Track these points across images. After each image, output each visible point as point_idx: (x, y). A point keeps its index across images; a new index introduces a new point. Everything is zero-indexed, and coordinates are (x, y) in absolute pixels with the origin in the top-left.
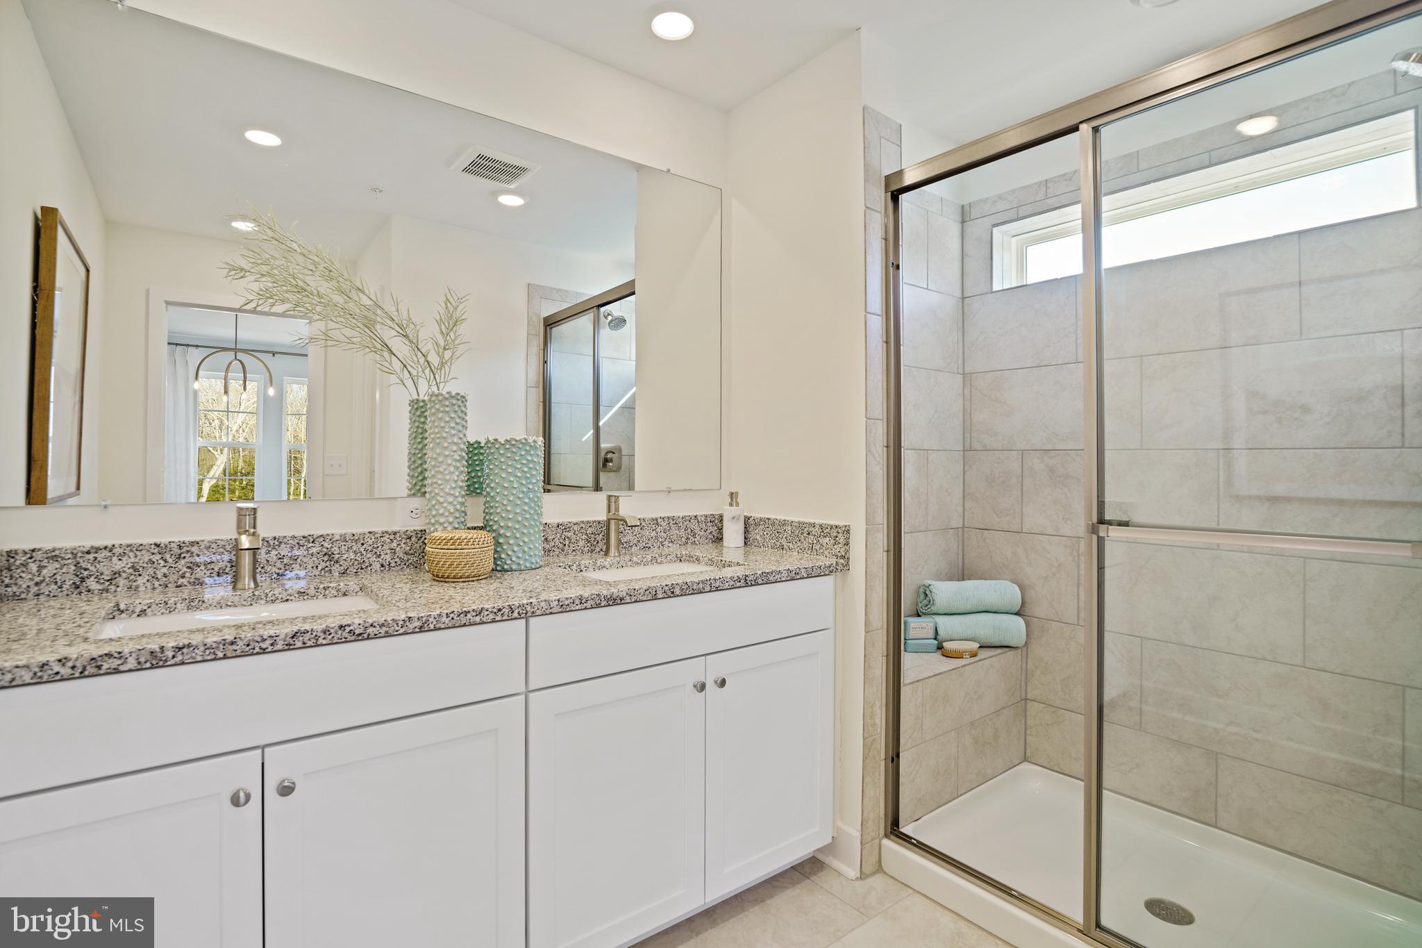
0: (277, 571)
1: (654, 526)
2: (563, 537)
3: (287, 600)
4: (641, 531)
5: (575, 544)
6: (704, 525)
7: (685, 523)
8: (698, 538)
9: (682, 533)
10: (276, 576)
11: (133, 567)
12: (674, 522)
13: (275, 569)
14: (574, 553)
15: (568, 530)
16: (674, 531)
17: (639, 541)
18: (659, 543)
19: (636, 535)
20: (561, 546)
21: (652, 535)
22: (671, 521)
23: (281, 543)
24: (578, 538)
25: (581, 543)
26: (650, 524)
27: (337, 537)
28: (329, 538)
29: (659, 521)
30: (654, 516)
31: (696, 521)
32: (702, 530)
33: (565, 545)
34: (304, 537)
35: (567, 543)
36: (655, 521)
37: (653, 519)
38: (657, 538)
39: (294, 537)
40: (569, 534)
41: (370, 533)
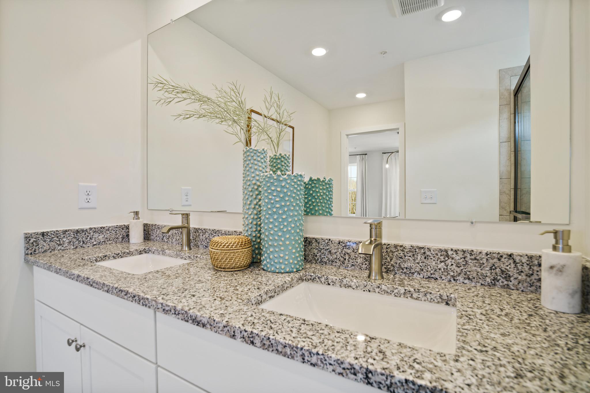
0: (205, 245)
1: (442, 258)
2: (344, 252)
3: (185, 259)
4: (425, 261)
5: (354, 260)
6: (526, 268)
7: (491, 261)
8: (514, 282)
9: (486, 271)
10: (205, 247)
11: (172, 235)
12: (473, 257)
13: (204, 244)
14: (353, 267)
15: (347, 247)
16: (473, 268)
17: (422, 270)
18: (449, 277)
19: (418, 263)
20: (342, 259)
21: (440, 266)
22: (468, 255)
23: (206, 232)
24: (356, 256)
25: (359, 261)
26: (437, 254)
27: (223, 232)
28: (221, 232)
29: (450, 253)
30: (443, 246)
31: (511, 261)
32: (522, 274)
33: (345, 259)
34: (213, 230)
35: (347, 257)
36: (445, 253)
37: (441, 250)
38: (446, 270)
39: (210, 230)
40: (349, 251)
41: (235, 232)
